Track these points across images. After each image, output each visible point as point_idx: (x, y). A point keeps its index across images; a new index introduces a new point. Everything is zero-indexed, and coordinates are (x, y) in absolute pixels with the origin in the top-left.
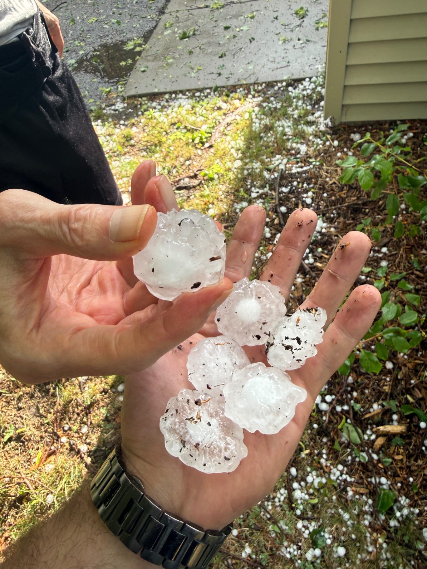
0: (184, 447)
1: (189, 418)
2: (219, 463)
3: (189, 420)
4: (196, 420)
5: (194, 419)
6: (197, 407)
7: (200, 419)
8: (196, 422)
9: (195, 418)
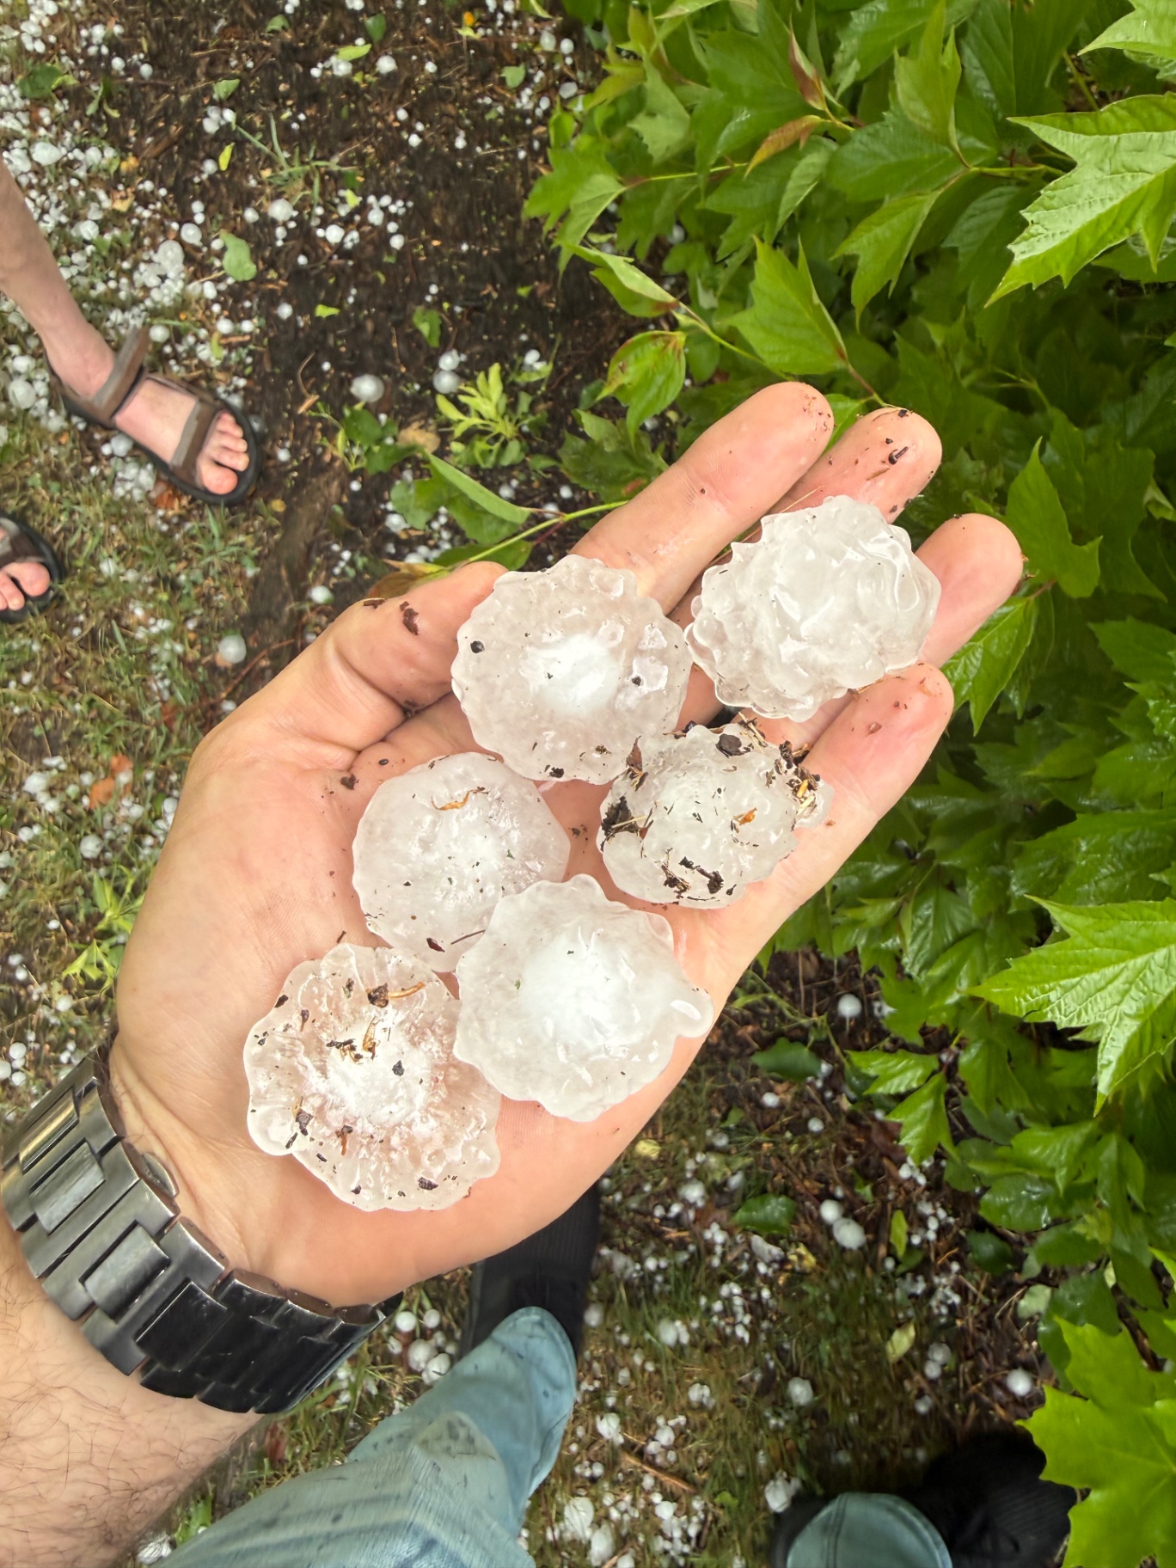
0: (304, 1132)
1: (341, 1040)
2: (401, 1194)
3: (339, 1045)
4: (359, 1050)
5: (353, 1048)
6: (371, 1011)
7: (371, 1050)
8: (358, 1057)
9: (358, 1043)
